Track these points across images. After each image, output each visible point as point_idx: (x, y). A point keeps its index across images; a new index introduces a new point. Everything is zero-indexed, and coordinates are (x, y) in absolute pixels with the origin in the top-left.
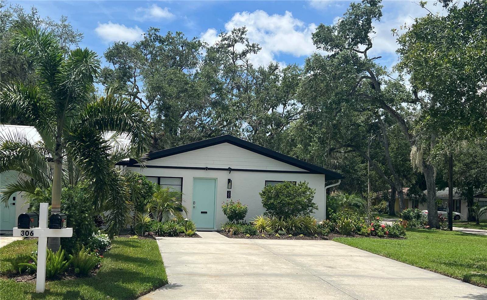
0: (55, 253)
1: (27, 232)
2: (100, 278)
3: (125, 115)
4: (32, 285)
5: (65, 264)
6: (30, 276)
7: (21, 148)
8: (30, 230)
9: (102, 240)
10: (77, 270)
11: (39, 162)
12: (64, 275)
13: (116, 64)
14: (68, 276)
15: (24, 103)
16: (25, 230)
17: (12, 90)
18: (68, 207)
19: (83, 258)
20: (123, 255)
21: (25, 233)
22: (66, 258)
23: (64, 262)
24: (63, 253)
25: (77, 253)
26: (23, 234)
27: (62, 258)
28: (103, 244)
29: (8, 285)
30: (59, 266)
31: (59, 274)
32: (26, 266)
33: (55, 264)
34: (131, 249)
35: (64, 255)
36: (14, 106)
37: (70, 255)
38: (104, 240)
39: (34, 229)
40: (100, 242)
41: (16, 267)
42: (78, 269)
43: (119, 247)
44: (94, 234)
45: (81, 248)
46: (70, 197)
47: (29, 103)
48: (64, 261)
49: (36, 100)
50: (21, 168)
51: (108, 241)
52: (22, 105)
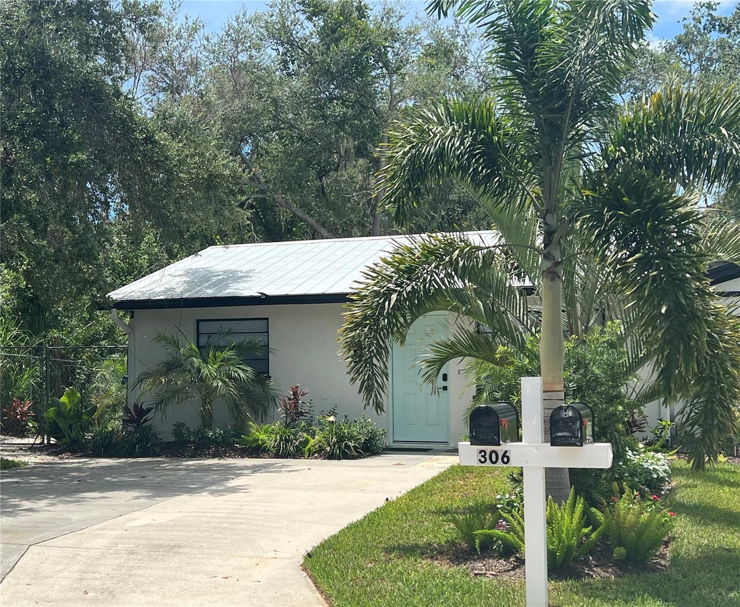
0: (560, 505)
1: (494, 455)
3: (724, 131)
5: (587, 535)
6: (502, 561)
7: (462, 251)
8: (500, 449)
9: (651, 468)
10: (619, 552)
12: (586, 563)
14: (596, 566)
15: (462, 143)
16: (488, 449)
17: (435, 119)
19: (630, 517)
20: (714, 508)
21: (487, 456)
22: (588, 520)
23: (586, 530)
24: (579, 507)
25: (611, 504)
26: (483, 460)
27: (579, 522)
28: (655, 476)
30: (574, 541)
31: (576, 560)
32: (490, 537)
33: (564, 535)
34: (726, 489)
35: (585, 512)
36: (441, 154)
37: (593, 509)
38: (657, 467)
39: (509, 446)
40: (648, 472)
41: (470, 538)
42: (622, 550)
43: (695, 486)
44: (630, 453)
47: (474, 138)
48: (586, 526)
49: (490, 129)
51: (665, 471)
52: (459, 148)
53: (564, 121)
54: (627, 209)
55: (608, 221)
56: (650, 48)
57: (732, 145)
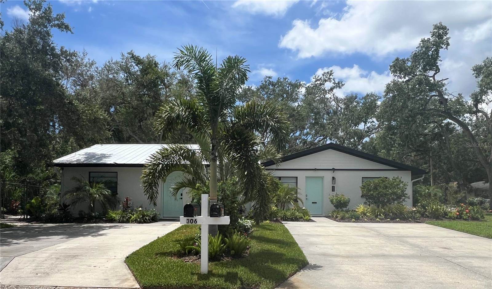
0: (214, 237)
1: (192, 220)
2: (252, 259)
3: (268, 117)
4: (197, 266)
5: (223, 247)
6: (195, 256)
7: (184, 150)
8: (195, 218)
9: (246, 225)
10: (232, 252)
11: (198, 164)
12: (222, 256)
13: (244, 102)
14: (225, 257)
15: (185, 114)
16: (190, 218)
17: (176, 104)
18: (222, 199)
19: (237, 241)
20: (264, 237)
21: (190, 221)
22: (223, 242)
23: (222, 245)
24: (220, 238)
25: (231, 236)
26: (188, 222)
27: (220, 241)
28: (247, 227)
29: (178, 265)
30: (218, 249)
31: (218, 255)
32: (191, 248)
33: (215, 248)
34: (268, 231)
35: (222, 239)
36: (178, 116)
37: (226, 238)
38: (248, 225)
39: (197, 218)
40: (245, 226)
41: (184, 249)
42: (234, 251)
43: (259, 230)
44: (240, 220)
45: (235, 232)
46: (223, 190)
47: (189, 112)
48: (222, 244)
49: (194, 110)
50: (185, 169)
51: (250, 226)
52: (184, 115)
53: (218, 109)
54: (236, 139)
55: (230, 143)
56: (252, 88)
57: (270, 121)
